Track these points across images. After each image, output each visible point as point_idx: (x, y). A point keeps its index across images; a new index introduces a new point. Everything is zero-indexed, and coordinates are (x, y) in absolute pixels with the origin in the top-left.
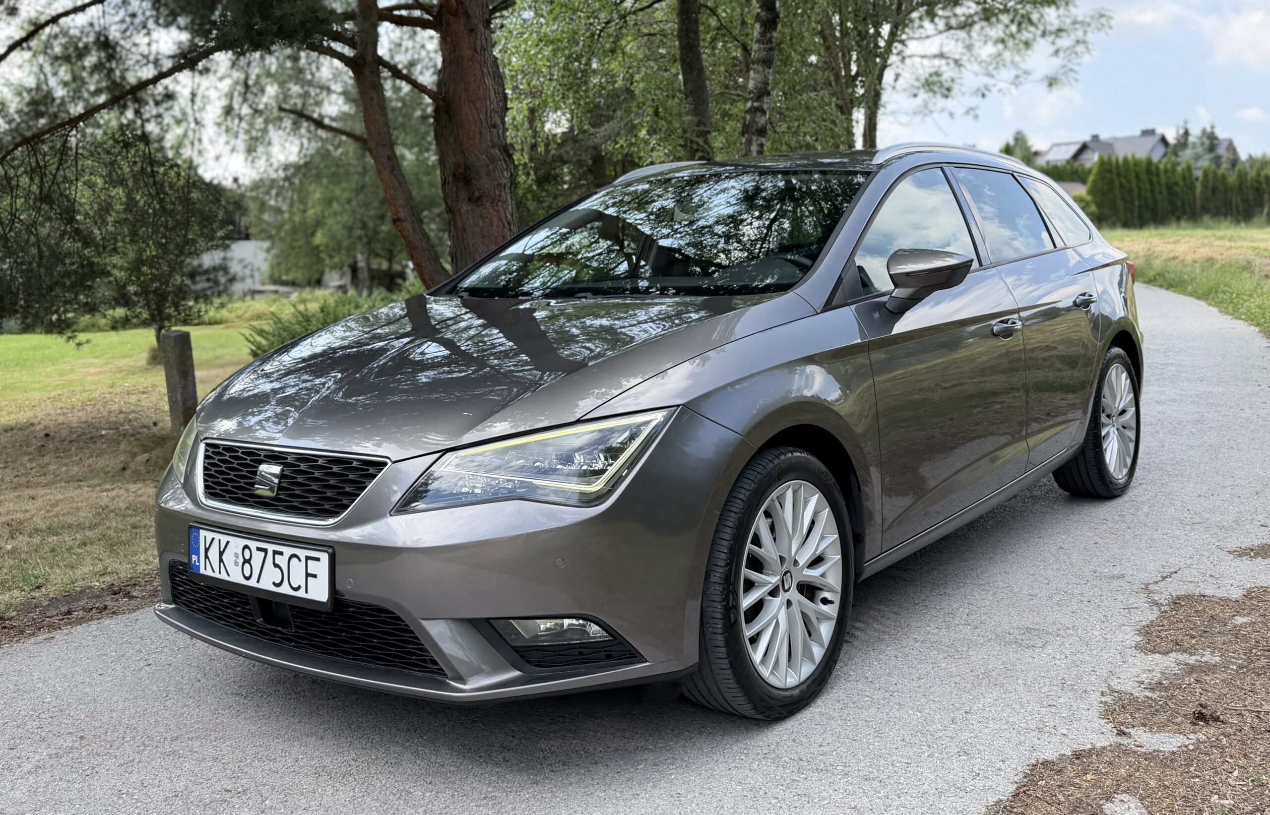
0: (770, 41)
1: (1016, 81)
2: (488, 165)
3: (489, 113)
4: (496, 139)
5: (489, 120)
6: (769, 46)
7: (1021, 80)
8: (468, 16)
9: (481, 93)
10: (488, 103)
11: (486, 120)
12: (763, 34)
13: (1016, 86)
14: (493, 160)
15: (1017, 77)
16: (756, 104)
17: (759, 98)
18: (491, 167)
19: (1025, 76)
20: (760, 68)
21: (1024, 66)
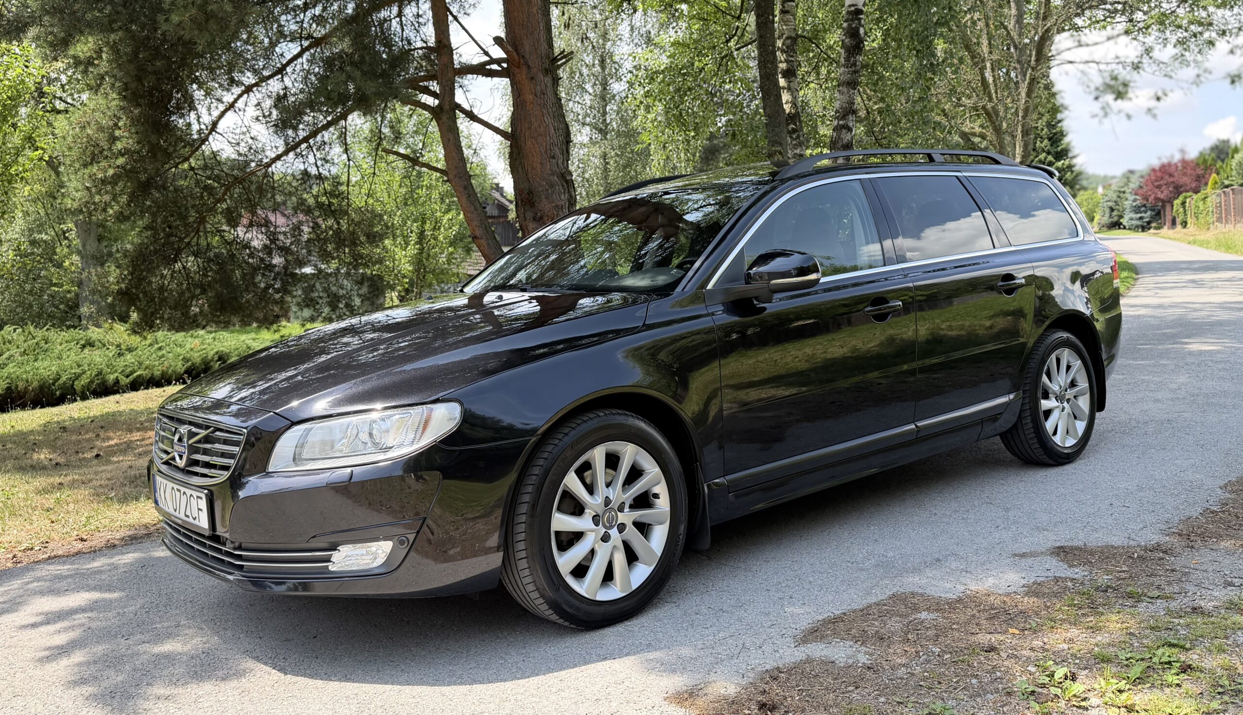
0: (855, 64)
1: (1197, 81)
2: (547, 190)
3: (548, 147)
4: (555, 168)
5: (549, 152)
6: (853, 69)
7: (1202, 79)
8: (529, 67)
9: (542, 129)
10: (548, 138)
11: (546, 152)
12: (847, 59)
13: (1197, 85)
14: (552, 186)
15: (1198, 76)
16: (841, 122)
17: (844, 117)
18: (550, 191)
19: (1207, 75)
20: (845, 90)
21: (1207, 65)
